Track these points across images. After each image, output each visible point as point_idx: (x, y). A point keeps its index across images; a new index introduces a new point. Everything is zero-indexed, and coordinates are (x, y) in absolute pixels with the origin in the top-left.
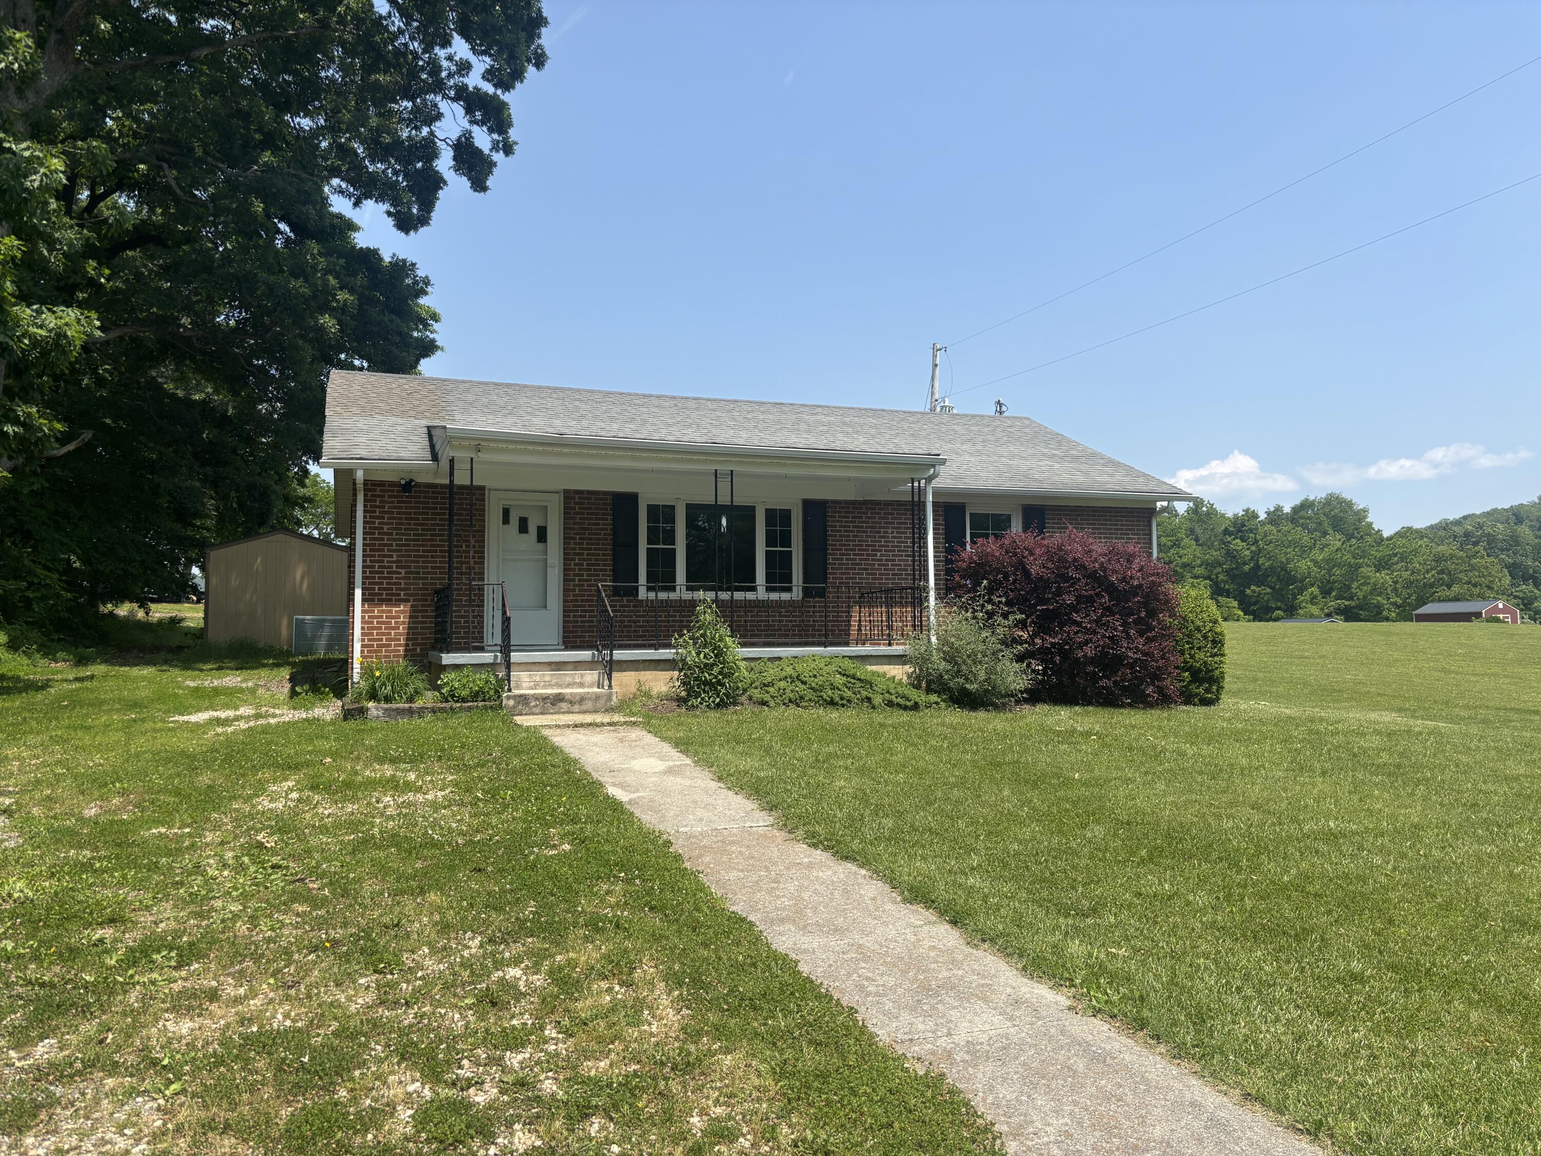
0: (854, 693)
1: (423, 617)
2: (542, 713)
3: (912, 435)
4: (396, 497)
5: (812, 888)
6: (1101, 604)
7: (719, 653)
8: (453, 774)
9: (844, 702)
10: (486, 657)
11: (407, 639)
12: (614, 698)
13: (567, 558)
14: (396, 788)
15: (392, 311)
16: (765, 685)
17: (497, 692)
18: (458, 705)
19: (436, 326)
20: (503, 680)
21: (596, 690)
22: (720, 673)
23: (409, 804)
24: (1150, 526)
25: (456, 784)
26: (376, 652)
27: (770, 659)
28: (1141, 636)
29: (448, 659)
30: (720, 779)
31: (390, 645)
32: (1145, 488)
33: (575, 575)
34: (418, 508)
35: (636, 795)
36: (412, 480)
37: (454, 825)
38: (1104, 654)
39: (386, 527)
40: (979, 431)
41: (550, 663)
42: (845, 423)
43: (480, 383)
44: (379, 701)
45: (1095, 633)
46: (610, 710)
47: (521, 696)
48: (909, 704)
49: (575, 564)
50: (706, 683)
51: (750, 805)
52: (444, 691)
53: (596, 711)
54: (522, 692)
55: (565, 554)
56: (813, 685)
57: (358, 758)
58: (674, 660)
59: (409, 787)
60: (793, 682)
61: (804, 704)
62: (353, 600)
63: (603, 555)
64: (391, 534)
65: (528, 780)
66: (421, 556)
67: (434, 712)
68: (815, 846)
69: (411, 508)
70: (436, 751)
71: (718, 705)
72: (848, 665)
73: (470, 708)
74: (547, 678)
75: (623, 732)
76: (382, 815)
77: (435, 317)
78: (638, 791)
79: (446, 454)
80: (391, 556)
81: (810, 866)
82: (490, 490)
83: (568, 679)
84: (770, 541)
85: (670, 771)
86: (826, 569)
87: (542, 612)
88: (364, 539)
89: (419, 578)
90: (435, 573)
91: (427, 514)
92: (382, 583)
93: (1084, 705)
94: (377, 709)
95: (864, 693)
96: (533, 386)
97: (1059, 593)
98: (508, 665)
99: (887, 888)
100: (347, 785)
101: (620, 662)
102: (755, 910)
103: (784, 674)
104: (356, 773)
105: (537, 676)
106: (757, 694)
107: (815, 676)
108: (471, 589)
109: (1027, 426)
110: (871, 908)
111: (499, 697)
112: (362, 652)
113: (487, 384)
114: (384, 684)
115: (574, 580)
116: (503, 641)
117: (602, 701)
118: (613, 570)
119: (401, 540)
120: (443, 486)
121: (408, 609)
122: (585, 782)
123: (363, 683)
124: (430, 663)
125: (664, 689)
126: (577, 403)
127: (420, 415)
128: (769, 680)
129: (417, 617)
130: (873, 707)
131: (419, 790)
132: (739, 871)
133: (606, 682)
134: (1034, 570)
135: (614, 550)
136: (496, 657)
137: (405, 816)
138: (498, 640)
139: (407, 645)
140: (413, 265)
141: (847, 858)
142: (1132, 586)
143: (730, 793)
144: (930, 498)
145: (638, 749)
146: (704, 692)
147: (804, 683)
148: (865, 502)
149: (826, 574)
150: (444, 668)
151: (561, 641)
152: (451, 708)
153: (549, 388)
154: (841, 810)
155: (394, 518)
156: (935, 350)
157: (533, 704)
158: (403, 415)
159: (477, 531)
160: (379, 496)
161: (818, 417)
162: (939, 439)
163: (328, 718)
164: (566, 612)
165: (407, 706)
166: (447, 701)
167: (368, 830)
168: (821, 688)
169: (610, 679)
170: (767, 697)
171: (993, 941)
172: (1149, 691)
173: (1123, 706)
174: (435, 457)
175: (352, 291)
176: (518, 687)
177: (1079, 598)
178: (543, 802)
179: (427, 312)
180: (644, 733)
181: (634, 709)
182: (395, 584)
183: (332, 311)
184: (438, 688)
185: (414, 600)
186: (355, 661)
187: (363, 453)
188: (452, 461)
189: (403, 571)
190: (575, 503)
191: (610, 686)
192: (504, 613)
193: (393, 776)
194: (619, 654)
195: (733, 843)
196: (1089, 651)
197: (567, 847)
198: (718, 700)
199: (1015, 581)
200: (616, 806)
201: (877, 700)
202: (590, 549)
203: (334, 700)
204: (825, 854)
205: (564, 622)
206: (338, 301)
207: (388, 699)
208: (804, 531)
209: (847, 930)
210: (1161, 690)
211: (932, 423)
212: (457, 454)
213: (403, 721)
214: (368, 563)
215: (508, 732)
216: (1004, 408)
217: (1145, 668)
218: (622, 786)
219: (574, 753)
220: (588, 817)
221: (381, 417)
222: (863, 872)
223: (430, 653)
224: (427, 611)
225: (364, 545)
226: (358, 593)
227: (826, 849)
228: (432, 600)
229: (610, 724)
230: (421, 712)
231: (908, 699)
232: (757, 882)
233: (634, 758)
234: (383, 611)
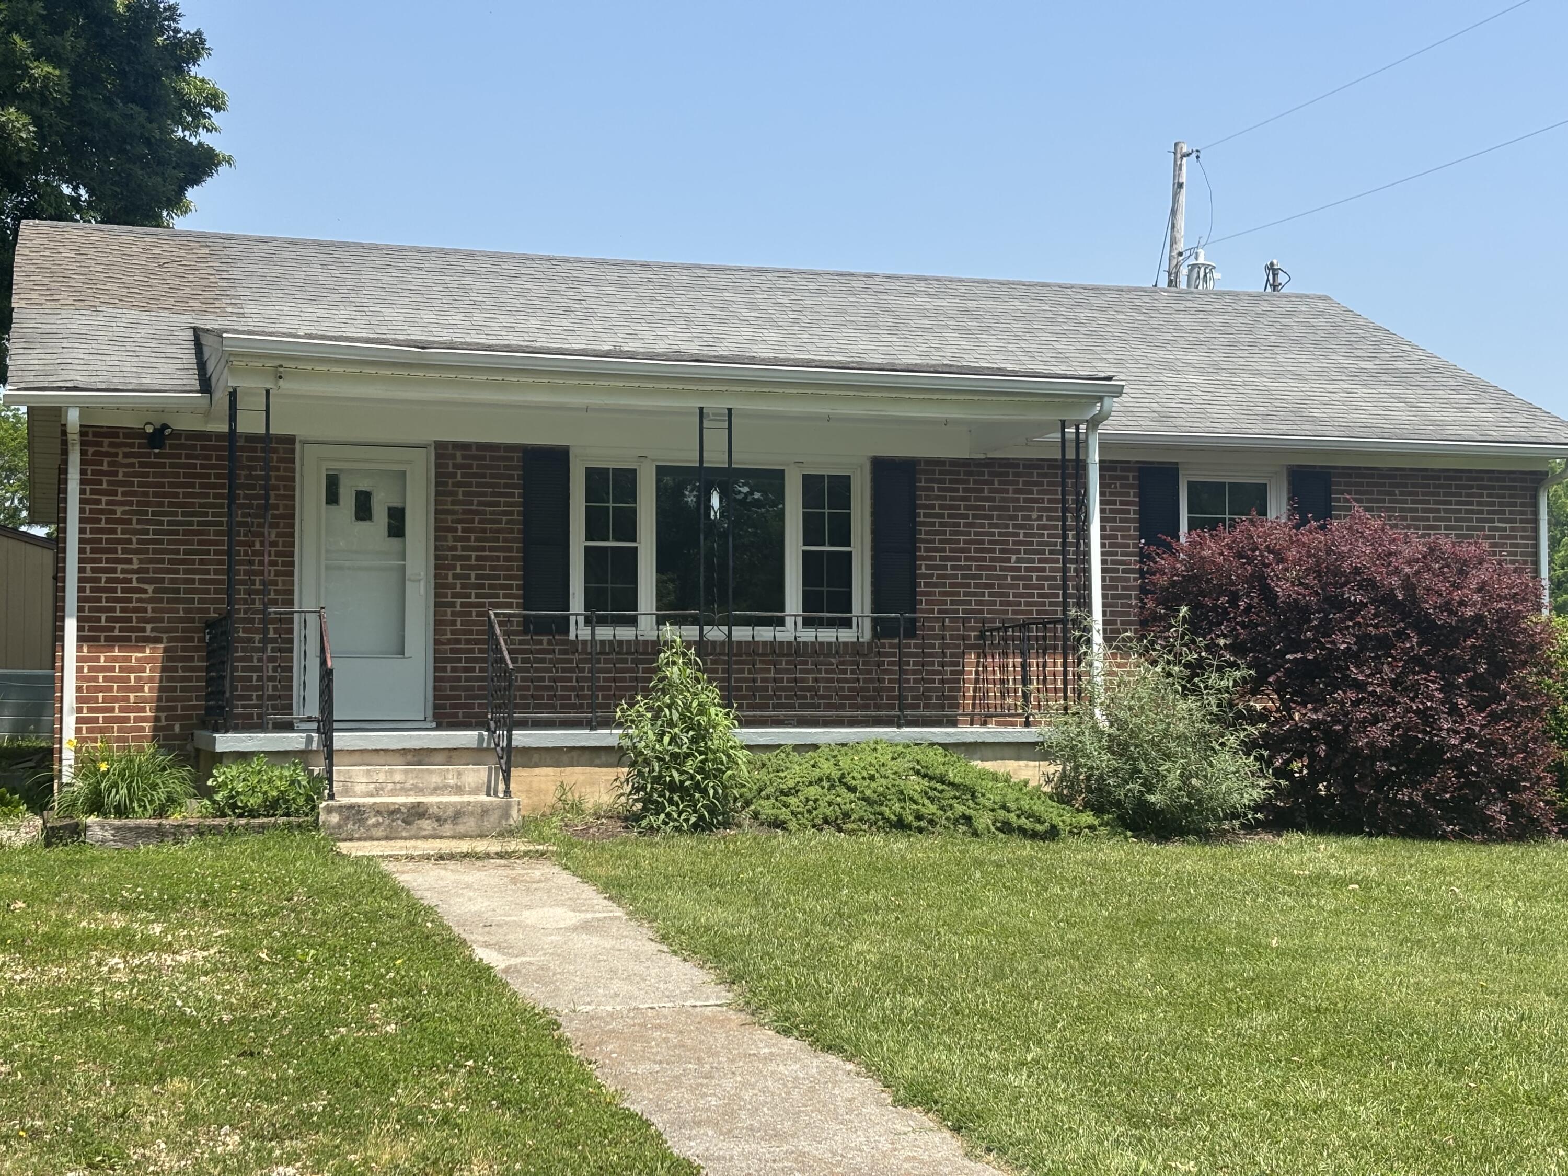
0: (942, 808)
1: (185, 669)
2: (387, 838)
3: (1091, 334)
4: (139, 455)
5: (760, 1085)
6: (1405, 651)
7: (700, 735)
8: (223, 927)
9: (923, 824)
10: (294, 740)
11: (158, 709)
12: (514, 813)
13: (441, 564)
14: (129, 944)
15: (131, 98)
16: (782, 793)
17: (309, 799)
18: (243, 821)
19: (217, 118)
20: (319, 779)
21: (483, 798)
22: (700, 770)
23: (150, 968)
24: (1535, 505)
25: (229, 941)
26: (101, 730)
27: (798, 748)
28: (1480, 710)
29: (226, 742)
30: (664, 938)
31: (127, 720)
32: (1524, 435)
33: (455, 596)
34: (177, 475)
35: (519, 960)
36: (165, 426)
37: (219, 998)
38: (1408, 742)
39: (119, 510)
40: (1225, 324)
41: (404, 752)
42: (966, 311)
43: (293, 242)
44: (105, 815)
45: (1392, 703)
46: (508, 833)
47: (351, 807)
48: (1039, 828)
49: (455, 576)
50: (673, 787)
51: (700, 975)
52: (218, 797)
53: (482, 836)
54: (354, 800)
55: (437, 558)
56: (868, 793)
57: (69, 903)
58: (620, 748)
59: (150, 944)
60: (832, 787)
61: (849, 826)
62: (62, 639)
63: (506, 559)
64: (129, 522)
65: (345, 935)
66: (182, 562)
67: (202, 834)
68: (787, 1032)
69: (164, 475)
70: (200, 892)
71: (695, 826)
72: (936, 760)
73: (263, 827)
74: (398, 777)
75: (520, 868)
76: (106, 981)
77: (215, 100)
78: (524, 954)
79: (224, 381)
80: (130, 561)
81: (770, 1058)
82: (304, 443)
83: (435, 779)
84: (811, 534)
85: (585, 927)
86: (914, 585)
87: (397, 663)
88: (82, 531)
89: (177, 600)
90: (207, 592)
91: (192, 485)
92: (113, 610)
93: (1370, 835)
94: (102, 827)
95: (960, 809)
96: (389, 248)
97: (1325, 628)
98: (330, 754)
99: (879, 1086)
100: (50, 939)
101: (526, 751)
102: (660, 1109)
103: (817, 773)
104: (66, 924)
105: (381, 773)
106: (767, 808)
107: (872, 778)
108: (265, 621)
109: (1321, 314)
110: (842, 1111)
111: (313, 808)
112: (78, 731)
113: (304, 243)
114: (115, 785)
115: (453, 605)
116: (322, 711)
117: (494, 818)
118: (524, 587)
119: (146, 532)
120: (219, 436)
121: (159, 655)
122: (437, 939)
123: (79, 783)
124: (198, 751)
125: (606, 799)
126: (468, 279)
127: (181, 305)
128: (791, 783)
129: (175, 669)
130: (976, 834)
131: (168, 948)
132: (655, 1062)
133: (502, 786)
134: (1282, 589)
135: (525, 550)
136: (309, 740)
137: (144, 982)
138: (313, 710)
139: (157, 719)
140: (172, 8)
141: (830, 1048)
142: (1462, 620)
143: (676, 959)
144: (1095, 457)
145: (539, 894)
146: (671, 802)
147: (852, 789)
148: (990, 463)
149: (914, 593)
150: (219, 758)
151: (430, 713)
152: (230, 827)
153: (418, 250)
154: (844, 983)
155: (134, 494)
156: (1179, 155)
157: (372, 821)
158: (150, 305)
159: (282, 516)
160: (107, 454)
161: (918, 300)
162: (1143, 341)
163: (19, 843)
164: (439, 662)
165: (154, 822)
166: (223, 815)
167: (83, 1002)
168: (882, 799)
169: (507, 780)
170: (784, 814)
171: (1002, 1151)
172: (1495, 809)
173: (1444, 838)
174: (206, 386)
175: (55, 59)
176: (346, 792)
177: (1363, 640)
178: (364, 965)
179: (200, 91)
180: (557, 869)
181: (546, 831)
182: (136, 610)
183: (23, 100)
184: (208, 793)
185: (170, 640)
186: (65, 745)
187: (79, 378)
188: (233, 395)
189: (150, 588)
190: (455, 466)
191: (507, 792)
192: (323, 662)
193: (124, 930)
194: (523, 737)
195: (659, 1027)
196: (1380, 734)
197: (391, 1028)
198: (693, 820)
199: (1249, 608)
200: (483, 973)
201: (984, 820)
202: (483, 549)
203: (29, 815)
204: (799, 1044)
205: (436, 679)
206: (33, 80)
207: (121, 811)
208: (874, 514)
209: (792, 1136)
210: (1515, 810)
211: (1136, 308)
212: (241, 383)
213: (146, 849)
214: (89, 574)
215: (324, 865)
216: (1282, 278)
217: (1487, 769)
218: (499, 948)
219: (429, 899)
220: (432, 988)
221: (110, 311)
222: (850, 1066)
223: (198, 733)
224: (191, 659)
225: (81, 541)
226: (71, 626)
227: (803, 1035)
228: (201, 640)
229: (500, 855)
230: (177, 834)
231: (1040, 821)
232: (677, 1077)
233: (529, 907)
234: (115, 660)
